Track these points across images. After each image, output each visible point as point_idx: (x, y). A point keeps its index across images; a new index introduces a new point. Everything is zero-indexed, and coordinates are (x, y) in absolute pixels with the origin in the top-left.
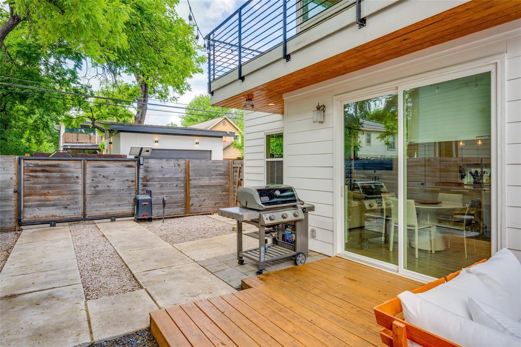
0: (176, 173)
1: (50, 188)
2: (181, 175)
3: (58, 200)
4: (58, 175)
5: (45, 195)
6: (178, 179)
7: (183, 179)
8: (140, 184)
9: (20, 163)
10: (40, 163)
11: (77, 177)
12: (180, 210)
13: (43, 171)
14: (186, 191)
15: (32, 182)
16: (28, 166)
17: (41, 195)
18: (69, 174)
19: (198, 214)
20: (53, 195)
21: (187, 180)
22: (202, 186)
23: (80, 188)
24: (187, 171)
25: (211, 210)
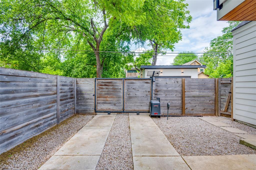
0: (175, 87)
1: (108, 94)
2: (179, 89)
3: (112, 100)
4: (111, 87)
5: (106, 97)
6: (176, 91)
7: (180, 91)
8: (153, 93)
9: (95, 81)
10: (104, 81)
11: (120, 89)
12: (178, 112)
13: (105, 85)
14: (182, 99)
15: (100, 91)
16: (99, 83)
17: (104, 98)
18: (116, 87)
19: (191, 115)
20: (109, 98)
21: (183, 92)
22: (194, 97)
23: (122, 95)
24: (183, 86)
25: (201, 113)
